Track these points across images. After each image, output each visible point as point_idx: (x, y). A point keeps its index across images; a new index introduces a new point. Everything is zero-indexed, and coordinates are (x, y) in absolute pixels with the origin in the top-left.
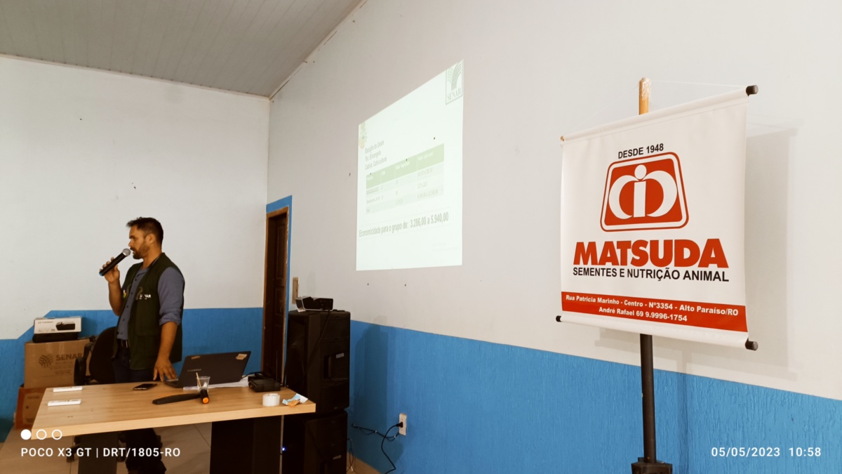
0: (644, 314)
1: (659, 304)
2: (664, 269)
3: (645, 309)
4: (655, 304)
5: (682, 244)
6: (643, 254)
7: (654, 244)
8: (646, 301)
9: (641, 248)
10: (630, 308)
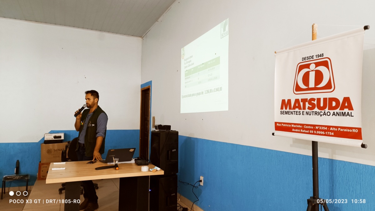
0: (314, 132)
1: (320, 127)
2: (323, 111)
3: (314, 130)
4: (319, 127)
5: (332, 100)
6: (313, 104)
7: (319, 100)
8: (314, 126)
9: (313, 102)
10: (307, 129)
